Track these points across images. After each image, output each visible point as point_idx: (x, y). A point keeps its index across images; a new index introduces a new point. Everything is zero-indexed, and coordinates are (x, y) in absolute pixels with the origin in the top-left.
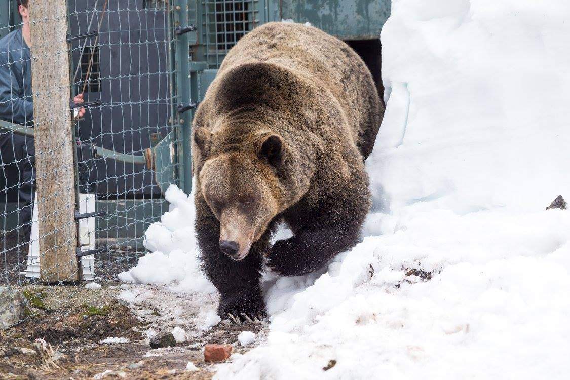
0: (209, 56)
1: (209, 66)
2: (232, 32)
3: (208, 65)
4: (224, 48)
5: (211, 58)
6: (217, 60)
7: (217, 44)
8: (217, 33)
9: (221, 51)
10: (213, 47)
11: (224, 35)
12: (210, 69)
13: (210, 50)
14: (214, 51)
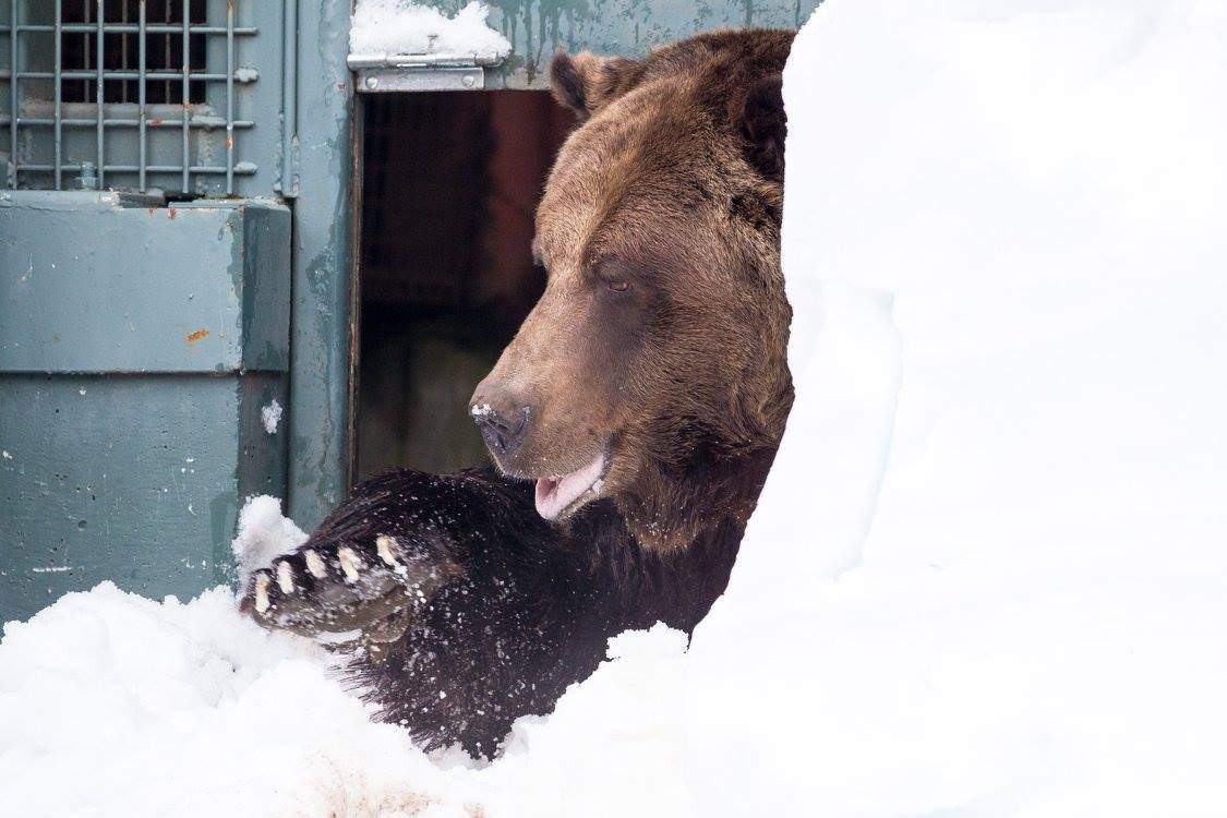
0: (21, 127)
1: (20, 173)
2: (132, 28)
3: (12, 169)
4: (93, 100)
5: (29, 136)
6: (58, 146)
7: (60, 75)
8: (60, 28)
9: (74, 107)
10: (41, 90)
11: (94, 36)
12: (20, 186)
13: (23, 105)
14: (44, 107)
